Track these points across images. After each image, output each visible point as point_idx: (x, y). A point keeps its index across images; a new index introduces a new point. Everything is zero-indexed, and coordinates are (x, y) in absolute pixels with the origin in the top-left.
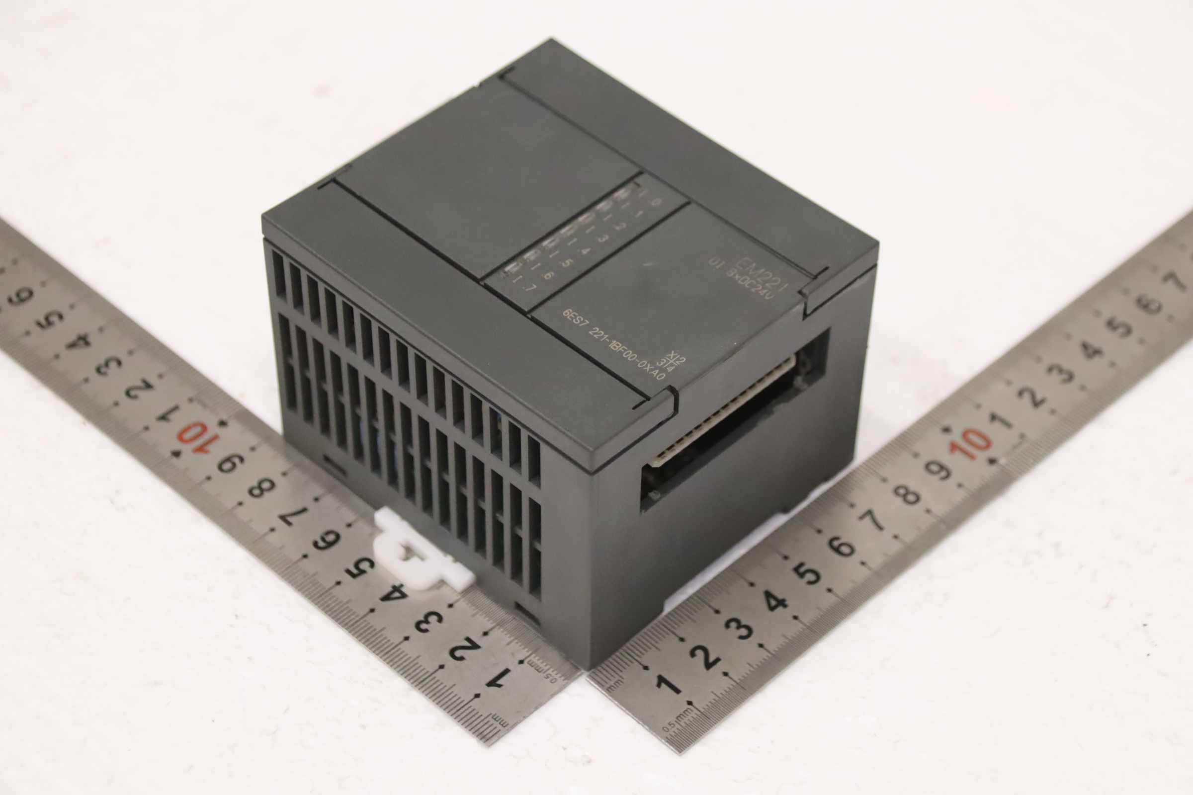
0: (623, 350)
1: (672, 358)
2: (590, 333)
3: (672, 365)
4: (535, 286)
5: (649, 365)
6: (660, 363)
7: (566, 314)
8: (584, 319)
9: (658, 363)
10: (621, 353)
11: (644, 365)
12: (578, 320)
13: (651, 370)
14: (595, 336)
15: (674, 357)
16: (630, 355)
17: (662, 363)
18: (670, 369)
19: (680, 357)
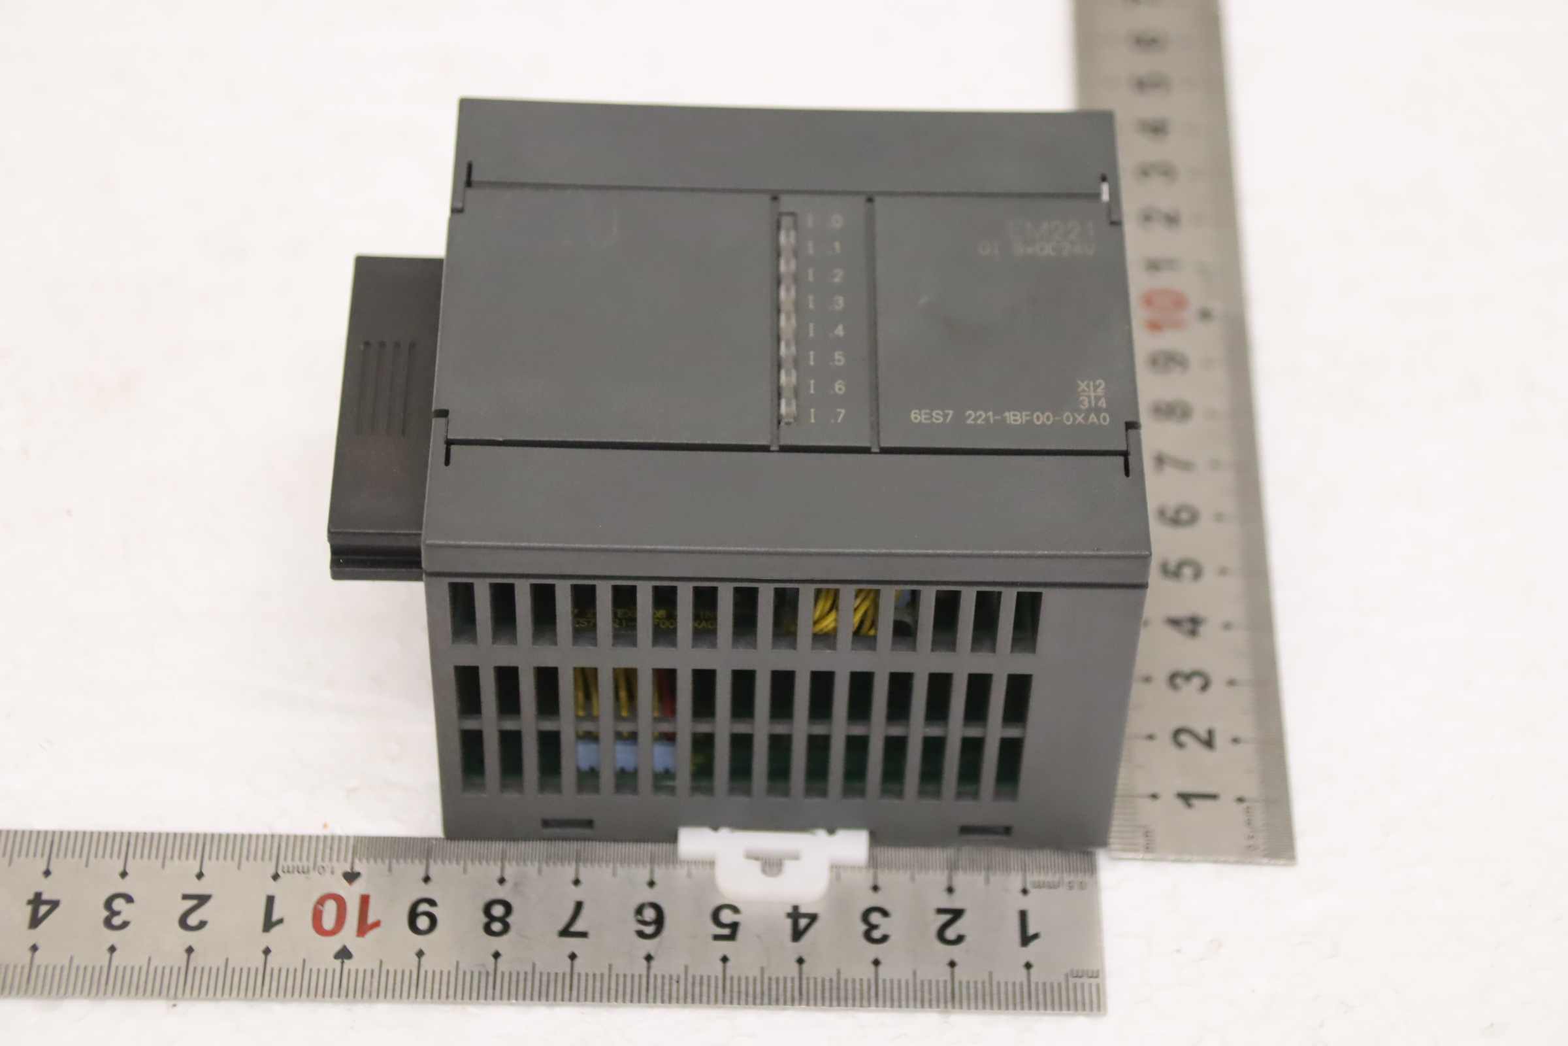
0: (1028, 418)
1: (1086, 389)
2: (969, 422)
3: (1098, 399)
4: (843, 411)
5: (1076, 415)
6: (1084, 405)
7: (916, 418)
8: (943, 410)
9: (1082, 407)
10: (1030, 422)
11: (1068, 418)
12: (938, 417)
13: (1086, 418)
14: (979, 422)
15: (1088, 386)
16: (1042, 418)
17: (1086, 403)
18: (1103, 403)
19: (1094, 382)
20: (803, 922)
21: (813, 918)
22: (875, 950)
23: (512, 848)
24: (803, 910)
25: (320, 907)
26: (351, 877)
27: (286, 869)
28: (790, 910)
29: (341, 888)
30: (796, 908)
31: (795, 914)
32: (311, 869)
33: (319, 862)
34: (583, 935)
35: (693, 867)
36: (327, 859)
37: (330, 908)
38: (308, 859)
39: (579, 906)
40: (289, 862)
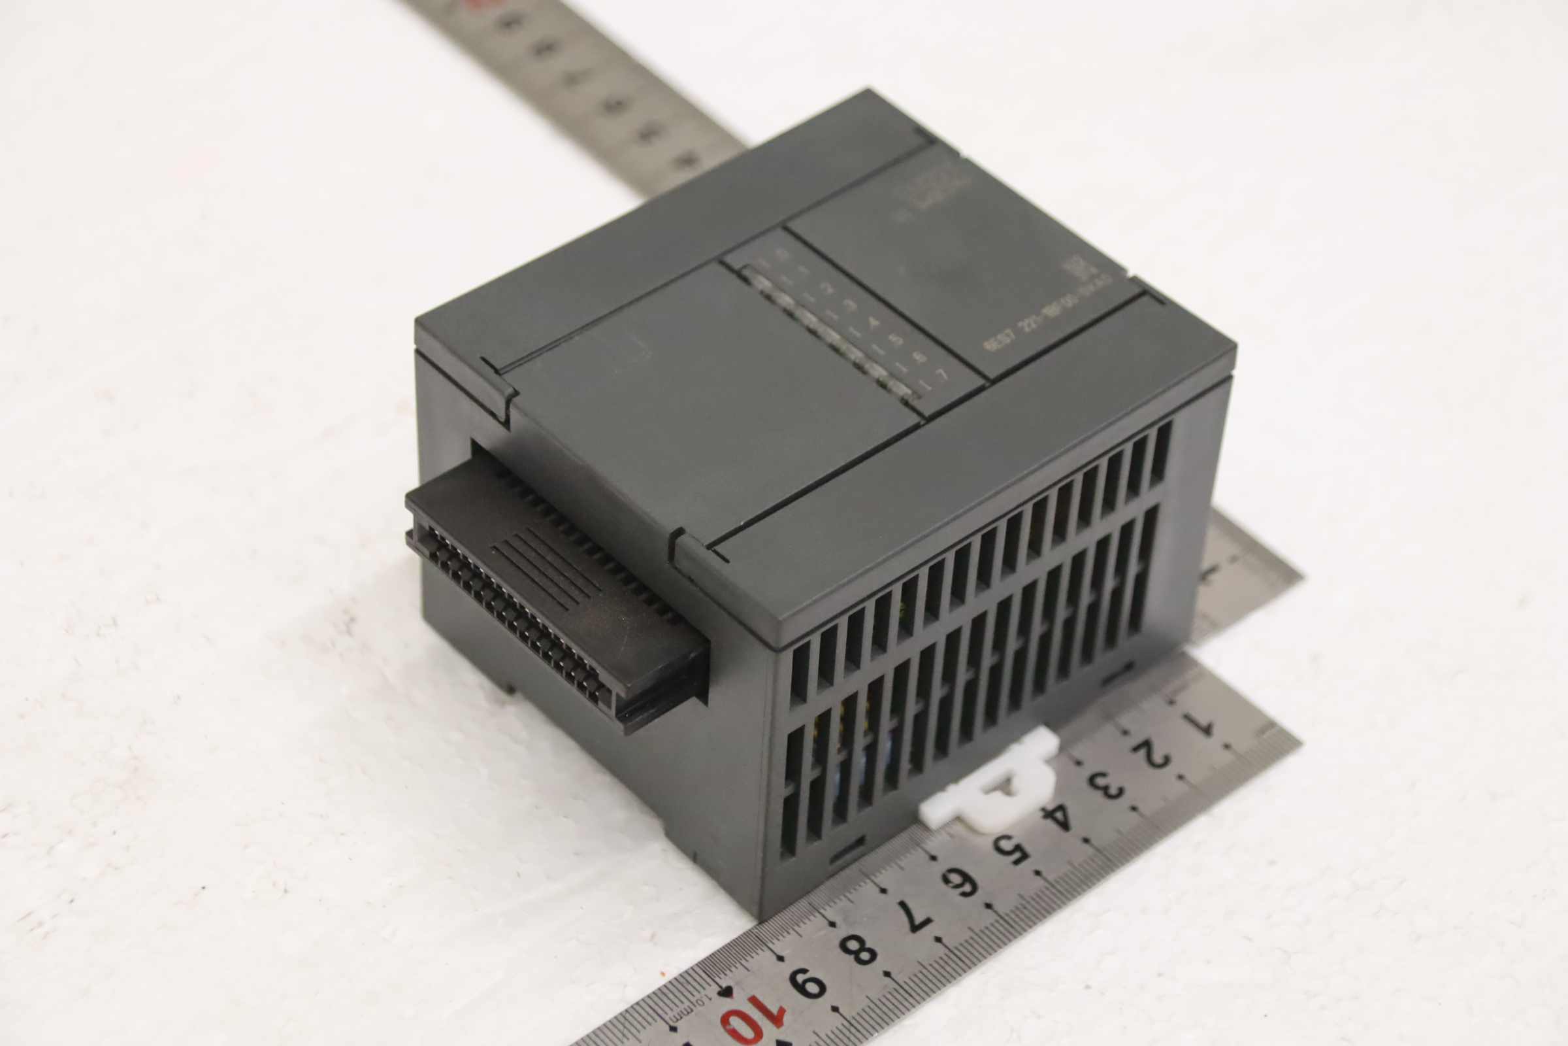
20: (1059, 815)
21: (1061, 808)
22: (1124, 802)
23: (816, 897)
24: (1050, 807)
25: (728, 1027)
26: (727, 992)
27: (675, 1020)
28: (1041, 814)
29: (727, 1004)
30: (1043, 809)
31: (1048, 814)
32: (692, 1007)
33: (693, 1000)
34: (928, 921)
35: (947, 829)
36: (695, 993)
37: (735, 1022)
38: (682, 1002)
39: (903, 905)
40: (671, 1014)
